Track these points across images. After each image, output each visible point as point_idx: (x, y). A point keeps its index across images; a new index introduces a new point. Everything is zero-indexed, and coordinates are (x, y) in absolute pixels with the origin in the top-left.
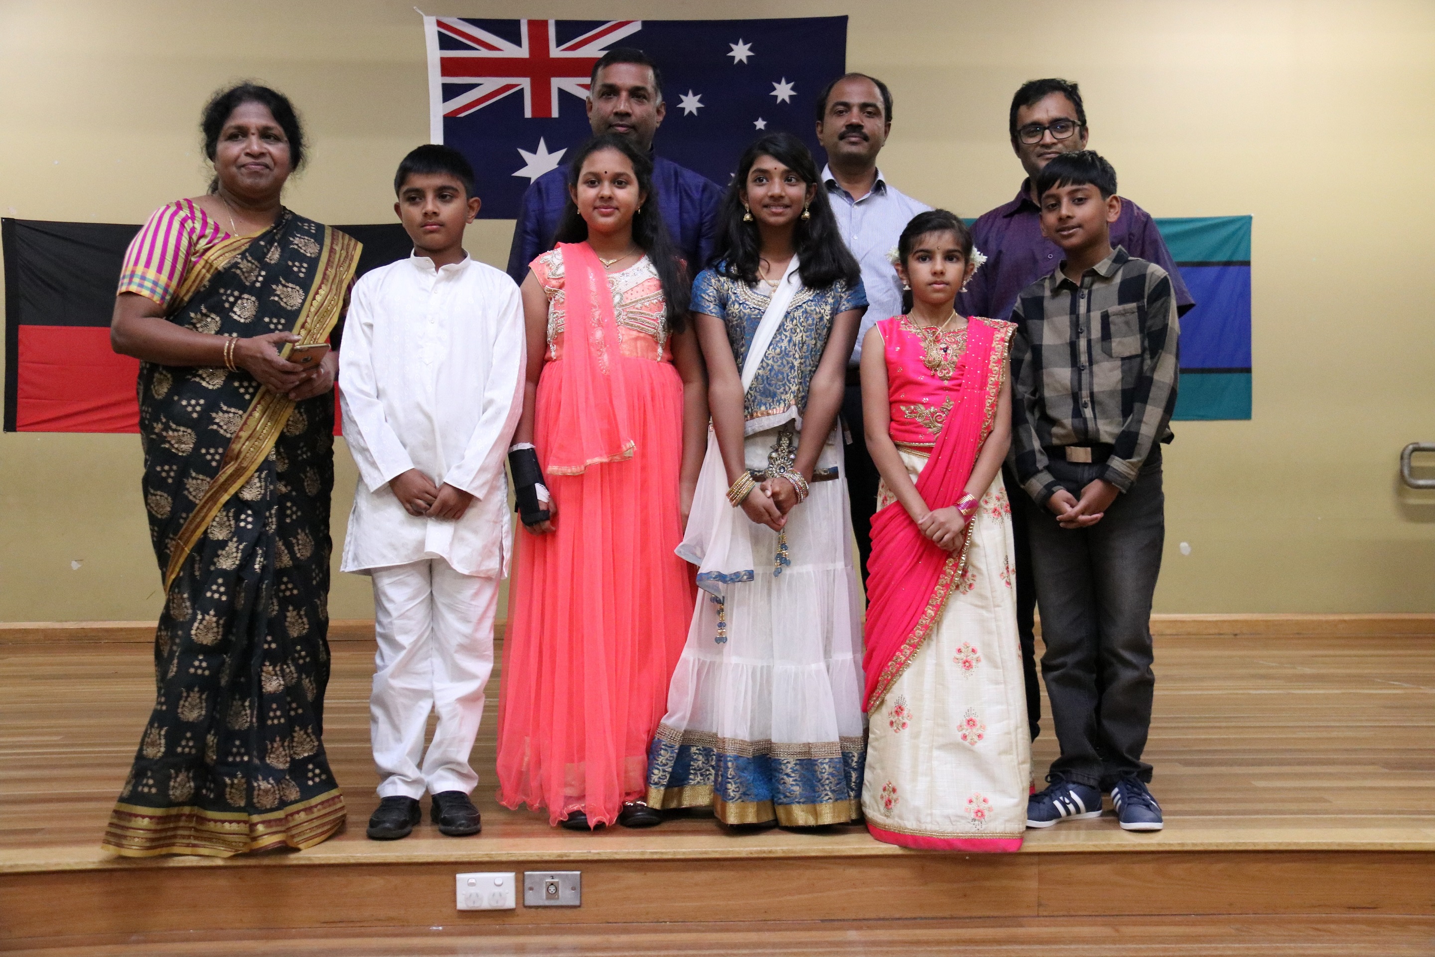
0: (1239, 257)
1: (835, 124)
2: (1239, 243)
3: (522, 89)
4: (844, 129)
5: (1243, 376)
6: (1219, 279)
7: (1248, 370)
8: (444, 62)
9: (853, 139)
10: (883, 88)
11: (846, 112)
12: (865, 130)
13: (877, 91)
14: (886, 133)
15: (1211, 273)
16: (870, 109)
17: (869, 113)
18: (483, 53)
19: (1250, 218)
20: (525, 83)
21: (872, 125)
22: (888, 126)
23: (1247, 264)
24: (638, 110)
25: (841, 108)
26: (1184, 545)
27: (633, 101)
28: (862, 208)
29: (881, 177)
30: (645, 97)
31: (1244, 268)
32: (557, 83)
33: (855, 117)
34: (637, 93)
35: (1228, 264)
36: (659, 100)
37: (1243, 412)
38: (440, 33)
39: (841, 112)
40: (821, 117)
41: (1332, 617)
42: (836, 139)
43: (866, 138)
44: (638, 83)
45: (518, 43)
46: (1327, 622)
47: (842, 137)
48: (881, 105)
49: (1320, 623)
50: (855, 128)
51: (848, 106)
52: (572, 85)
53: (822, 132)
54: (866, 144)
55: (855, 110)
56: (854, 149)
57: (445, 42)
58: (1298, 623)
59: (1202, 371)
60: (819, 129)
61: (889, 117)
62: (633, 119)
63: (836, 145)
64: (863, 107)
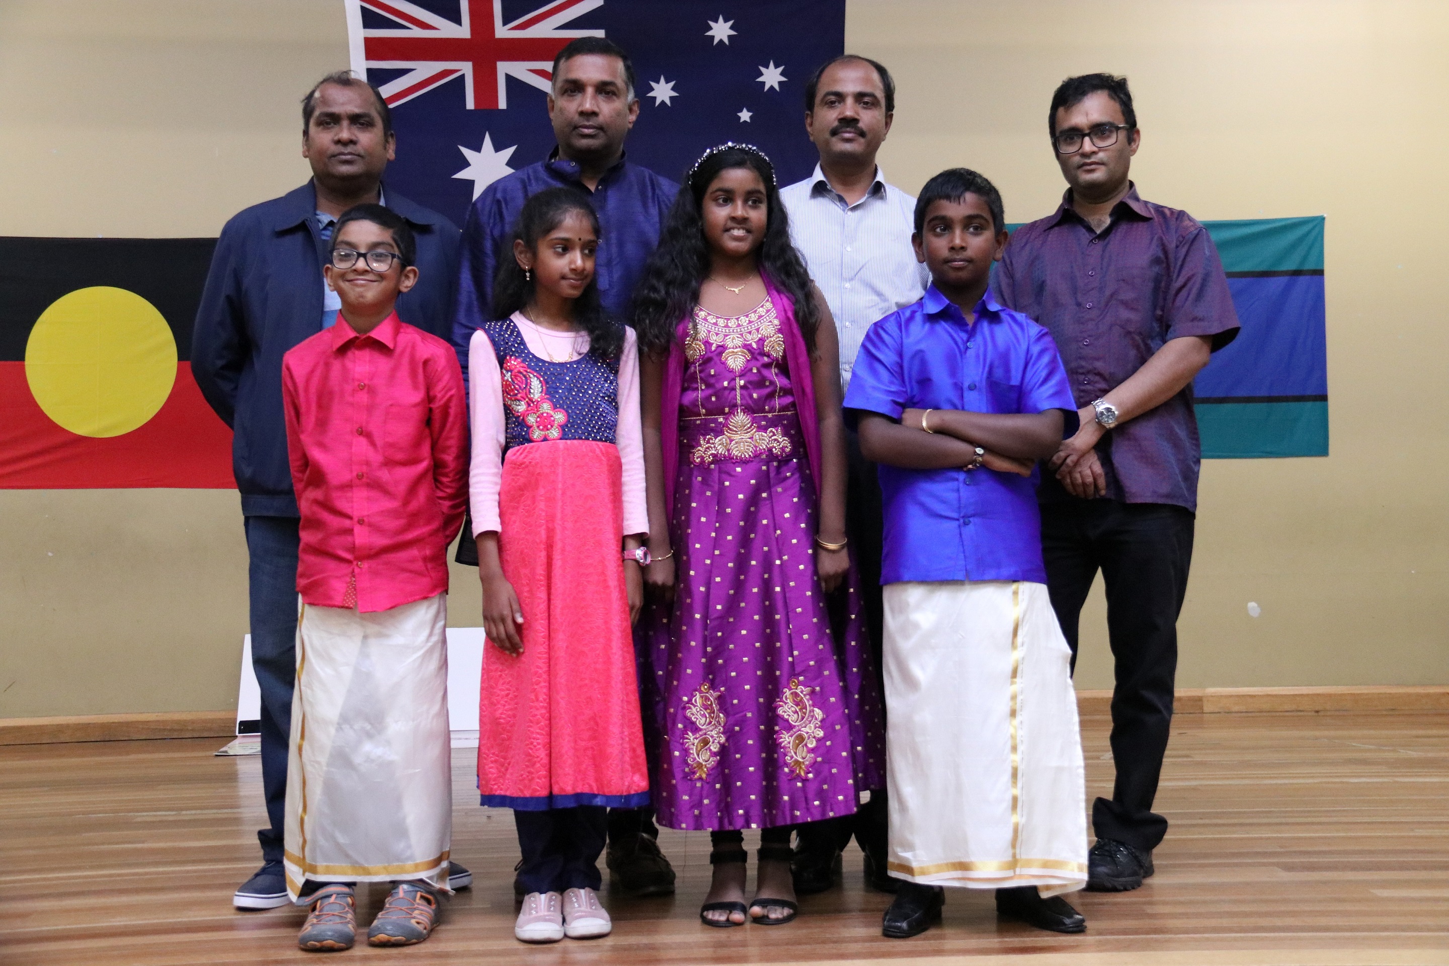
0: (1309, 266)
1: (828, 117)
2: (1310, 248)
3: (463, 75)
4: (836, 123)
5: (1318, 404)
6: (1287, 289)
7: (1323, 398)
8: (368, 41)
9: (847, 135)
10: (882, 71)
11: (840, 103)
12: (861, 125)
13: (875, 76)
14: (888, 124)
15: (1275, 285)
16: (866, 99)
17: (866, 103)
18: (416, 32)
19: (1323, 219)
20: (466, 68)
21: (868, 118)
22: (889, 117)
23: (1320, 273)
24: (607, 109)
25: (833, 98)
26: (1252, 605)
27: (601, 98)
28: (858, 213)
29: (880, 178)
30: (614, 94)
31: (1316, 278)
32: (504, 68)
33: (849, 109)
34: (604, 89)
35: (1297, 273)
36: (631, 96)
37: (1320, 448)
38: (362, 8)
39: (833, 103)
40: (810, 106)
41: (1432, 690)
42: (827, 135)
43: (862, 134)
44: (606, 77)
45: (458, 20)
46: (1428, 695)
47: (834, 132)
48: (880, 95)
49: (1419, 696)
50: (849, 122)
51: (840, 97)
52: (521, 70)
53: (811, 125)
54: (862, 140)
55: (850, 101)
56: (848, 147)
57: (370, 20)
58: (1391, 696)
59: (1270, 399)
60: (809, 121)
61: (890, 106)
62: (601, 119)
63: (827, 143)
64: (860, 97)
